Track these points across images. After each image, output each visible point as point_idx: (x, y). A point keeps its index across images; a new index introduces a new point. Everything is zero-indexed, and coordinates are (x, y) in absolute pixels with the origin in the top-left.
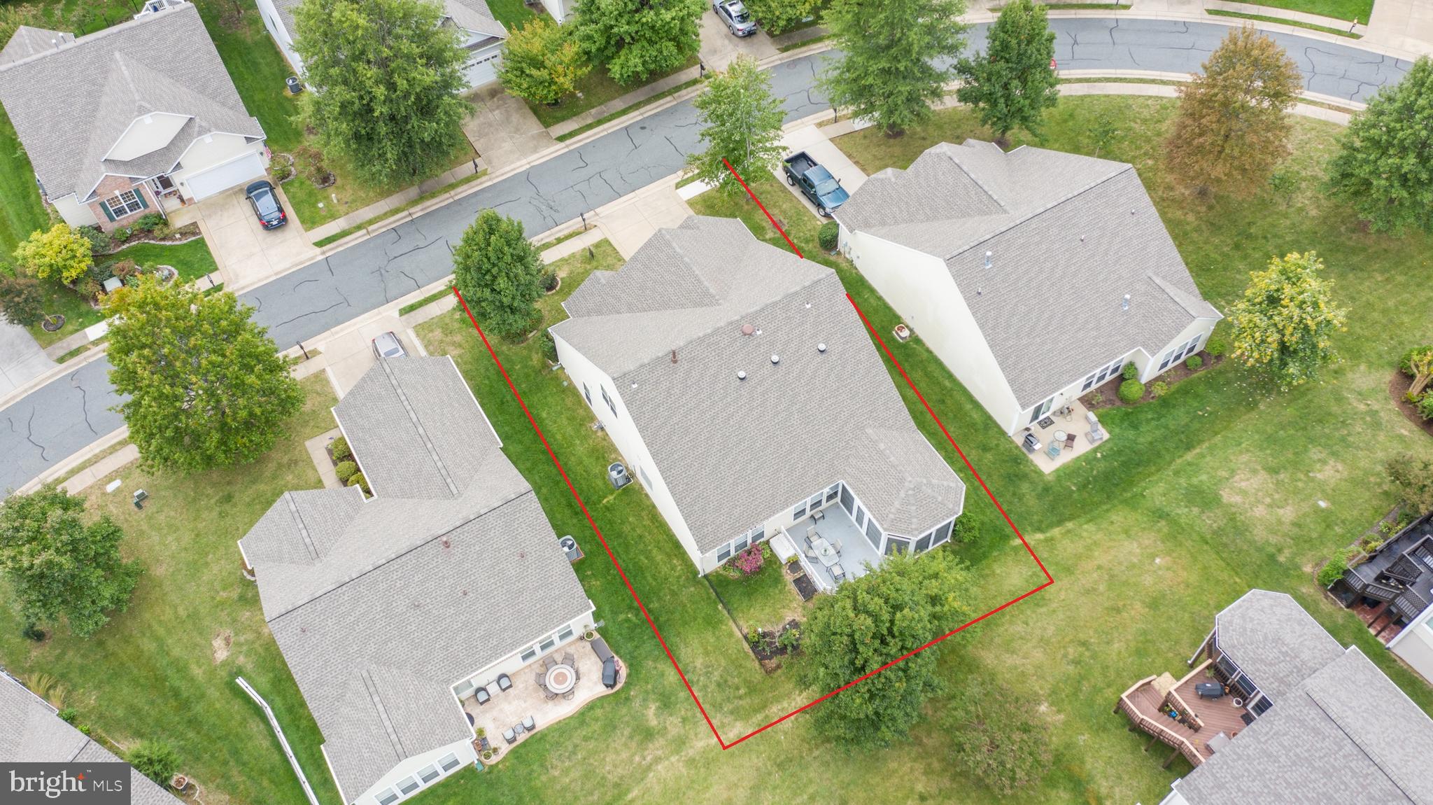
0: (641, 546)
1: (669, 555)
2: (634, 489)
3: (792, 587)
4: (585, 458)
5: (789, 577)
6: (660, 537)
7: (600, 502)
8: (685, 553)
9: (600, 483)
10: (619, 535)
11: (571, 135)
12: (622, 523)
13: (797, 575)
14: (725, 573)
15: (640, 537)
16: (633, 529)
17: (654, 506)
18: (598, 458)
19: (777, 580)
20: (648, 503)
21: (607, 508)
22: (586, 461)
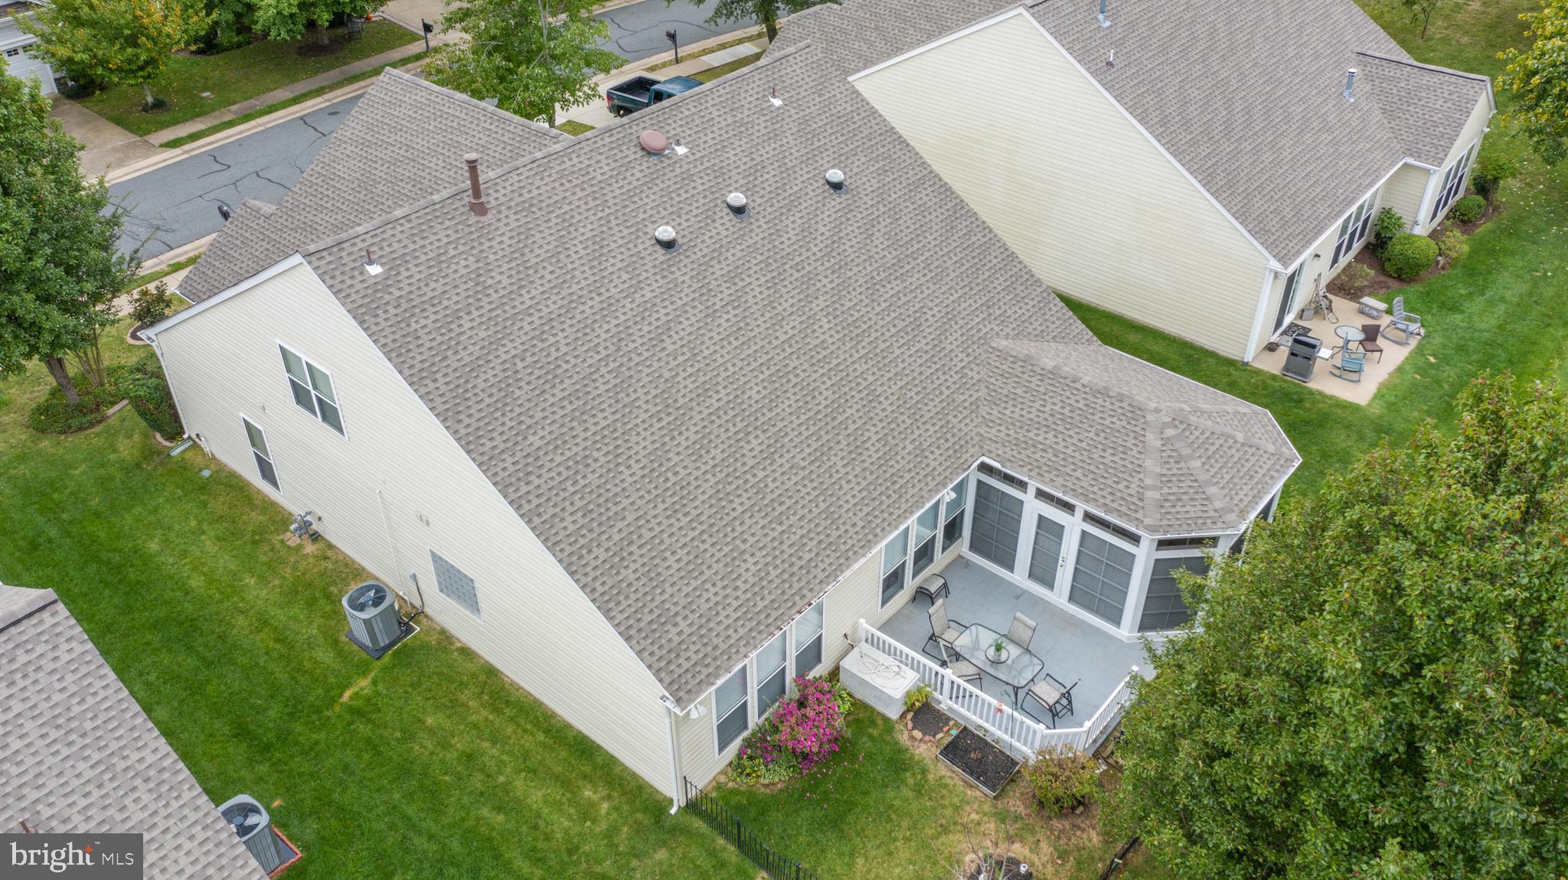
0: (477, 782)
1: (565, 783)
2: (425, 646)
3: (945, 771)
4: (274, 611)
5: (924, 749)
6: (528, 742)
7: (333, 701)
8: (612, 761)
9: (324, 656)
10: (405, 770)
11: (194, 137)
12: (408, 736)
13: (944, 737)
14: (743, 783)
15: (469, 757)
16: (445, 745)
17: (492, 672)
18: (311, 603)
19: (899, 764)
20: (472, 667)
21: (356, 712)
22: (279, 616)
